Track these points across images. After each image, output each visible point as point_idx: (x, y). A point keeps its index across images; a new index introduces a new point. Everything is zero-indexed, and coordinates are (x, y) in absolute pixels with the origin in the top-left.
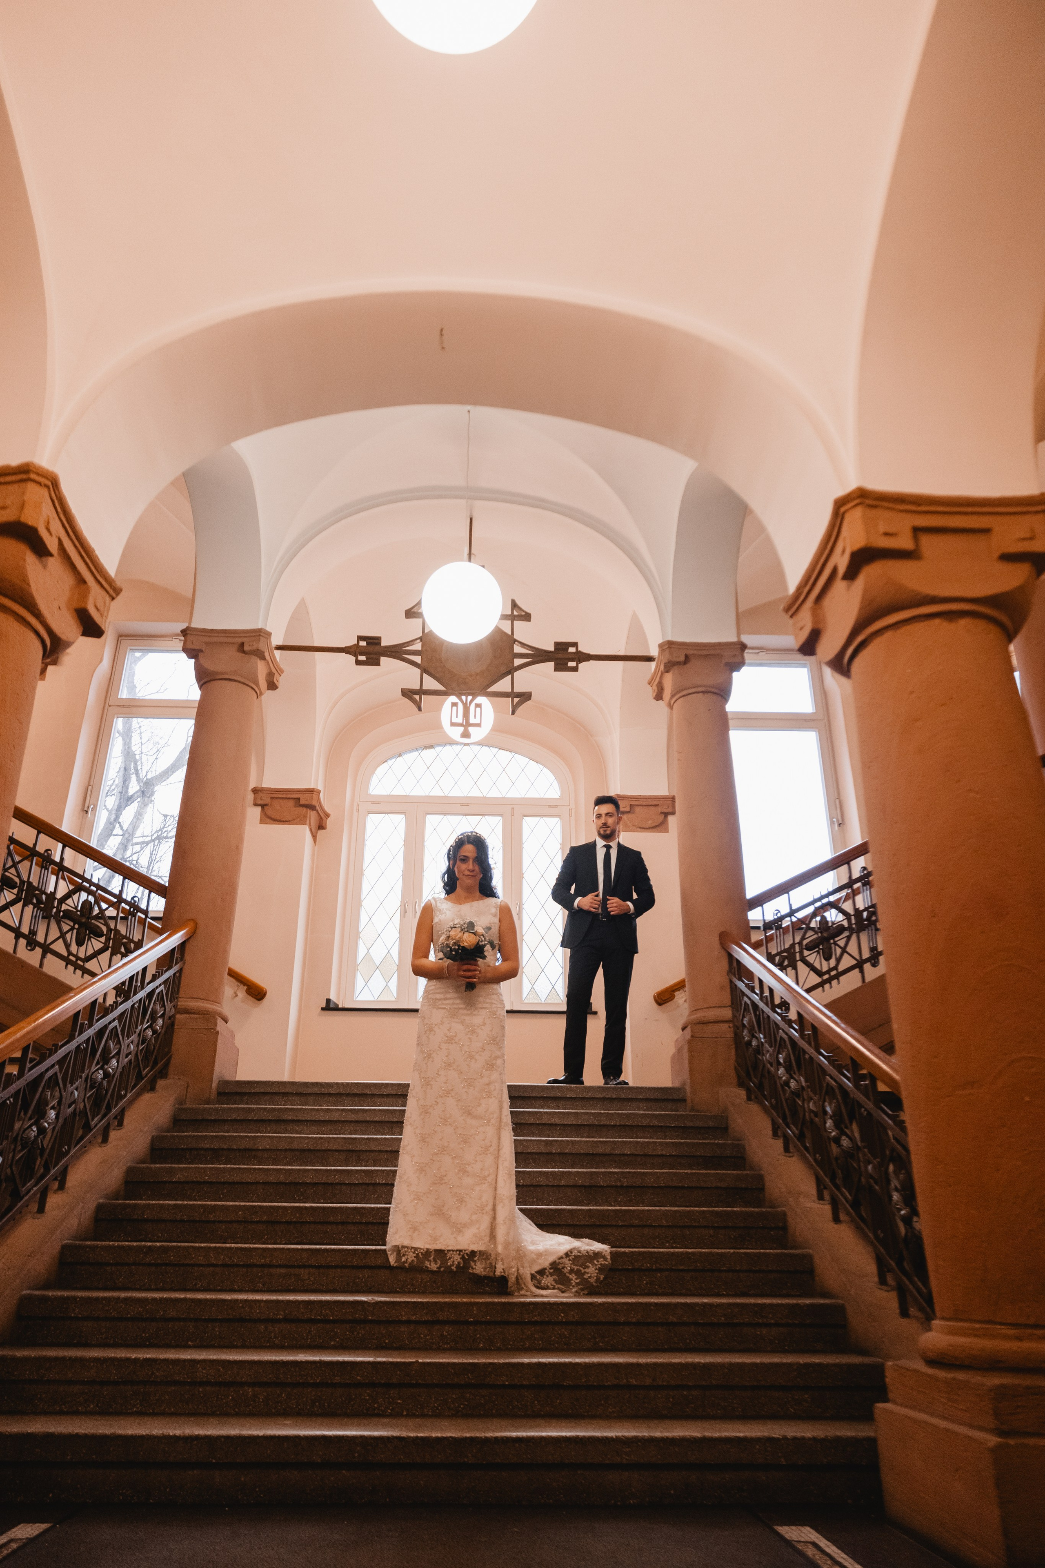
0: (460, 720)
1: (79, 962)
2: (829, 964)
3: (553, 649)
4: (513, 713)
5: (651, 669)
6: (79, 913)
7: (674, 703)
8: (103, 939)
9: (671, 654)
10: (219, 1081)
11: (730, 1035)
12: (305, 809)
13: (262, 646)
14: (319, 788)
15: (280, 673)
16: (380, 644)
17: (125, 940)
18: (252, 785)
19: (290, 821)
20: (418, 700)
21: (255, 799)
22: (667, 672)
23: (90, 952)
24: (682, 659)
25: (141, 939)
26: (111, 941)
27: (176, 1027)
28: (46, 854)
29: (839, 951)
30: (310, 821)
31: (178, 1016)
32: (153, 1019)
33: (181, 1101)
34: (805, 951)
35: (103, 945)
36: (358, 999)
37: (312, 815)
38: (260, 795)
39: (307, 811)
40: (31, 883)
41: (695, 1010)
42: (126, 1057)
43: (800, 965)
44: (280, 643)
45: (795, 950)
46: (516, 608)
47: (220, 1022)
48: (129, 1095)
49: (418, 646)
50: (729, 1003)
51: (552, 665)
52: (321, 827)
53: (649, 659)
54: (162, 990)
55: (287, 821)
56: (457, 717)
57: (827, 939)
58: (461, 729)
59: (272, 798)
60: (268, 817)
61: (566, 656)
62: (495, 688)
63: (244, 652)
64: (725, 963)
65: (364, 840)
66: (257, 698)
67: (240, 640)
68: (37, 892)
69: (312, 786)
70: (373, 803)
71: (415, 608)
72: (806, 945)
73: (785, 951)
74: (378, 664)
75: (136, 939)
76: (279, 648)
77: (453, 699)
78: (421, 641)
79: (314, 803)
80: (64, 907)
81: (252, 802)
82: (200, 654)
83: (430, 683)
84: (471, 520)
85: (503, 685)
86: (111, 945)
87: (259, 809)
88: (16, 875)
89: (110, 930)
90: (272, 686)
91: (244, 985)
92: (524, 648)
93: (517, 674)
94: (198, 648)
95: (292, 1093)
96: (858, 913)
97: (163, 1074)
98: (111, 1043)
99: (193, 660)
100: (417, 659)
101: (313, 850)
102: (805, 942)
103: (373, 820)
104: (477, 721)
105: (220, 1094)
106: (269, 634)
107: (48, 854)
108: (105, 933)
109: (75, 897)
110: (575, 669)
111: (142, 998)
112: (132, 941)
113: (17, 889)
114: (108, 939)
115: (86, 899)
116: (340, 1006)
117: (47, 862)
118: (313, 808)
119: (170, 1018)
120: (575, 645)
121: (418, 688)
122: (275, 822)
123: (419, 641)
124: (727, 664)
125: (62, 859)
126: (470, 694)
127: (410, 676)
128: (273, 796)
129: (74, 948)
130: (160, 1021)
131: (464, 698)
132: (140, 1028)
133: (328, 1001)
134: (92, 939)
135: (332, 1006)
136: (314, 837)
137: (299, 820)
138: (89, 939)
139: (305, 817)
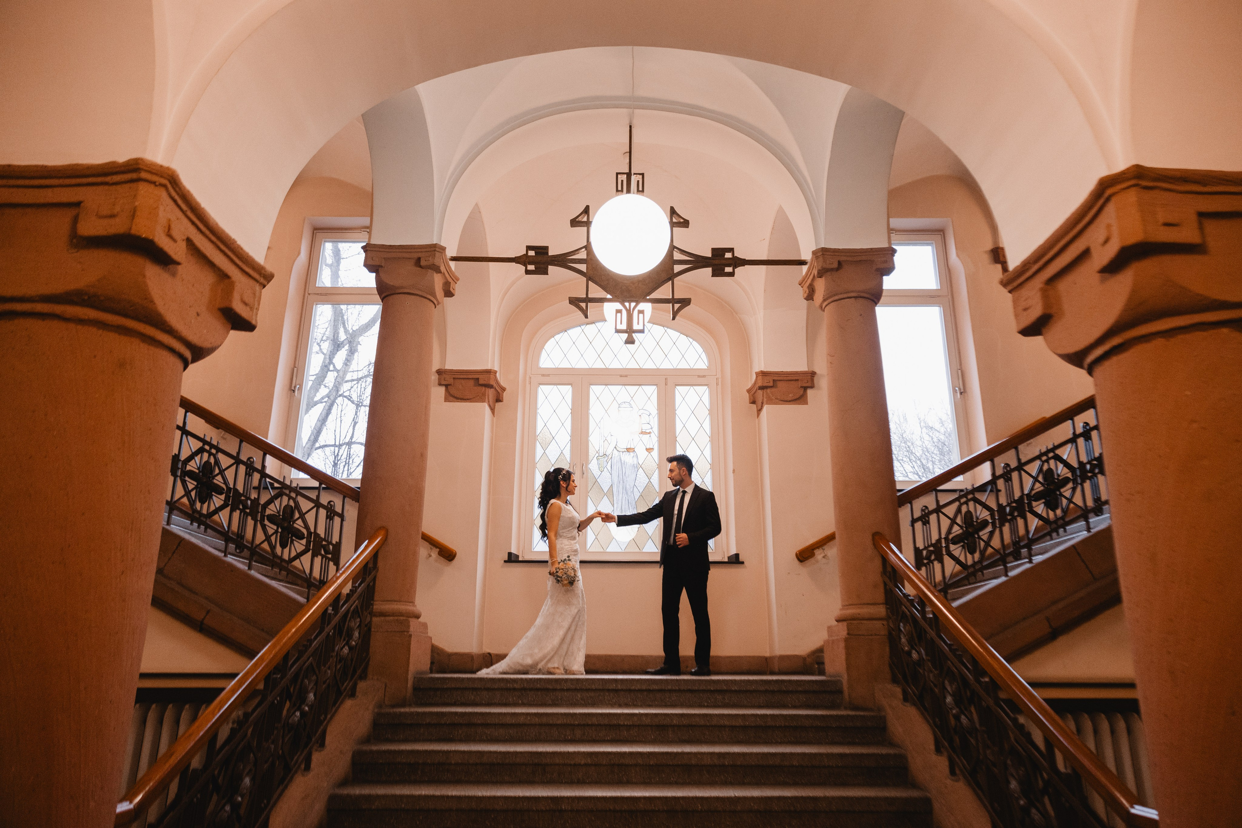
0: (624, 327)
1: (283, 564)
2: (973, 558)
3: (710, 255)
4: (674, 319)
5: (802, 273)
6: (281, 517)
7: (826, 306)
8: (304, 542)
9: (825, 261)
10: (415, 678)
11: (884, 632)
12: (484, 388)
13: (437, 261)
14: (496, 369)
15: (456, 281)
16: (548, 253)
17: (324, 543)
18: (436, 366)
19: (471, 399)
20: (585, 308)
21: (439, 379)
22: (820, 277)
23: (293, 554)
24: (835, 265)
25: (338, 541)
26: (312, 543)
27: (373, 630)
28: (249, 463)
29: (982, 544)
30: (488, 399)
31: (375, 619)
32: (350, 636)
33: (380, 706)
34: (951, 546)
35: (304, 547)
36: (535, 550)
37: (491, 393)
38: (444, 376)
39: (485, 390)
40: (237, 490)
41: (850, 605)
42: (324, 683)
43: (947, 559)
44: (454, 255)
45: (941, 543)
46: (675, 215)
47: (413, 622)
48: (329, 716)
49: (583, 255)
50: (884, 601)
51: (709, 270)
52: (499, 400)
53: (802, 263)
54: (357, 606)
55: (468, 399)
56: (621, 324)
57: (972, 535)
58: (625, 336)
59: (454, 378)
60: (452, 396)
61: (724, 262)
62: (655, 295)
63: (421, 267)
64: (878, 563)
65: (536, 408)
66: (435, 307)
67: (416, 256)
68: (243, 498)
69: (489, 368)
70: (543, 375)
71: (580, 217)
72: (952, 538)
73: (932, 545)
74: (545, 273)
75: (334, 542)
76: (454, 259)
77: (618, 306)
78: (586, 250)
79: (492, 382)
80: (268, 512)
81: (437, 382)
82: (380, 269)
83: (596, 291)
84: (630, 127)
85: (664, 292)
86: (311, 548)
87: (443, 389)
88: (222, 482)
89: (310, 533)
90: (449, 294)
91: (436, 548)
92: (684, 255)
93: (676, 280)
94: (378, 263)
95: (481, 689)
96: (1001, 507)
97: (363, 677)
98: (306, 681)
99: (374, 274)
100: (583, 267)
101: (493, 421)
102: (951, 537)
103: (544, 391)
104: (640, 327)
105: (416, 689)
106: (444, 249)
107: (250, 461)
108: (306, 536)
109: (277, 502)
110: (732, 274)
111: (336, 624)
112: (331, 543)
113: (224, 495)
114: (308, 543)
115: (286, 504)
116: (520, 559)
117: (250, 470)
118: (491, 387)
119: (366, 626)
120: (731, 250)
121: (585, 296)
122: (458, 400)
123: (584, 249)
124: (878, 270)
125: (264, 467)
126: (633, 301)
127: (576, 284)
128: (454, 376)
129: (278, 550)
130: (356, 634)
131: (627, 304)
132: (336, 648)
133: (510, 554)
134: (295, 542)
135: (513, 559)
136: (493, 410)
137: (480, 398)
138: (292, 542)
139: (484, 395)
